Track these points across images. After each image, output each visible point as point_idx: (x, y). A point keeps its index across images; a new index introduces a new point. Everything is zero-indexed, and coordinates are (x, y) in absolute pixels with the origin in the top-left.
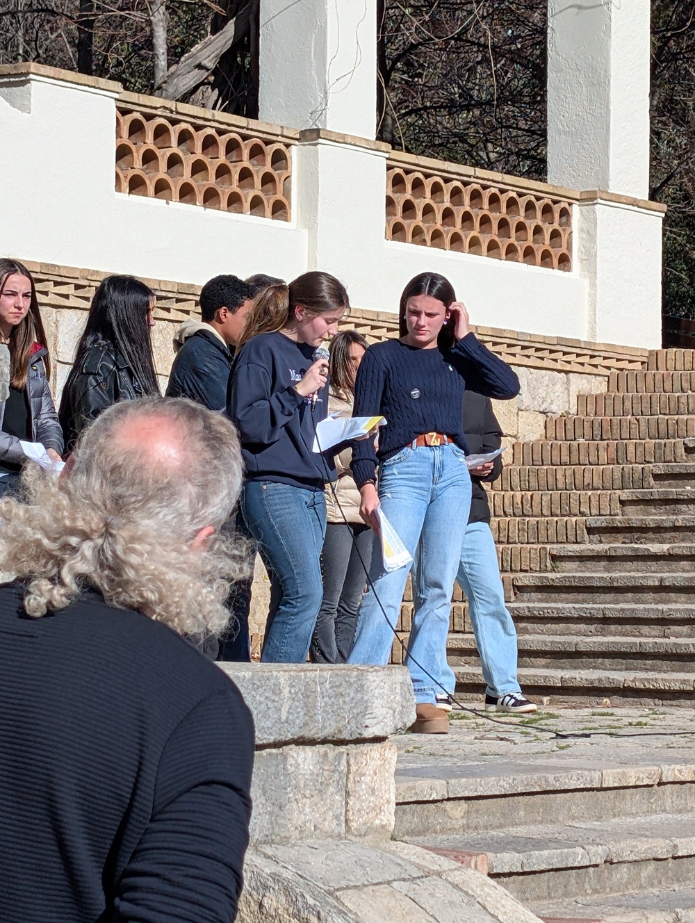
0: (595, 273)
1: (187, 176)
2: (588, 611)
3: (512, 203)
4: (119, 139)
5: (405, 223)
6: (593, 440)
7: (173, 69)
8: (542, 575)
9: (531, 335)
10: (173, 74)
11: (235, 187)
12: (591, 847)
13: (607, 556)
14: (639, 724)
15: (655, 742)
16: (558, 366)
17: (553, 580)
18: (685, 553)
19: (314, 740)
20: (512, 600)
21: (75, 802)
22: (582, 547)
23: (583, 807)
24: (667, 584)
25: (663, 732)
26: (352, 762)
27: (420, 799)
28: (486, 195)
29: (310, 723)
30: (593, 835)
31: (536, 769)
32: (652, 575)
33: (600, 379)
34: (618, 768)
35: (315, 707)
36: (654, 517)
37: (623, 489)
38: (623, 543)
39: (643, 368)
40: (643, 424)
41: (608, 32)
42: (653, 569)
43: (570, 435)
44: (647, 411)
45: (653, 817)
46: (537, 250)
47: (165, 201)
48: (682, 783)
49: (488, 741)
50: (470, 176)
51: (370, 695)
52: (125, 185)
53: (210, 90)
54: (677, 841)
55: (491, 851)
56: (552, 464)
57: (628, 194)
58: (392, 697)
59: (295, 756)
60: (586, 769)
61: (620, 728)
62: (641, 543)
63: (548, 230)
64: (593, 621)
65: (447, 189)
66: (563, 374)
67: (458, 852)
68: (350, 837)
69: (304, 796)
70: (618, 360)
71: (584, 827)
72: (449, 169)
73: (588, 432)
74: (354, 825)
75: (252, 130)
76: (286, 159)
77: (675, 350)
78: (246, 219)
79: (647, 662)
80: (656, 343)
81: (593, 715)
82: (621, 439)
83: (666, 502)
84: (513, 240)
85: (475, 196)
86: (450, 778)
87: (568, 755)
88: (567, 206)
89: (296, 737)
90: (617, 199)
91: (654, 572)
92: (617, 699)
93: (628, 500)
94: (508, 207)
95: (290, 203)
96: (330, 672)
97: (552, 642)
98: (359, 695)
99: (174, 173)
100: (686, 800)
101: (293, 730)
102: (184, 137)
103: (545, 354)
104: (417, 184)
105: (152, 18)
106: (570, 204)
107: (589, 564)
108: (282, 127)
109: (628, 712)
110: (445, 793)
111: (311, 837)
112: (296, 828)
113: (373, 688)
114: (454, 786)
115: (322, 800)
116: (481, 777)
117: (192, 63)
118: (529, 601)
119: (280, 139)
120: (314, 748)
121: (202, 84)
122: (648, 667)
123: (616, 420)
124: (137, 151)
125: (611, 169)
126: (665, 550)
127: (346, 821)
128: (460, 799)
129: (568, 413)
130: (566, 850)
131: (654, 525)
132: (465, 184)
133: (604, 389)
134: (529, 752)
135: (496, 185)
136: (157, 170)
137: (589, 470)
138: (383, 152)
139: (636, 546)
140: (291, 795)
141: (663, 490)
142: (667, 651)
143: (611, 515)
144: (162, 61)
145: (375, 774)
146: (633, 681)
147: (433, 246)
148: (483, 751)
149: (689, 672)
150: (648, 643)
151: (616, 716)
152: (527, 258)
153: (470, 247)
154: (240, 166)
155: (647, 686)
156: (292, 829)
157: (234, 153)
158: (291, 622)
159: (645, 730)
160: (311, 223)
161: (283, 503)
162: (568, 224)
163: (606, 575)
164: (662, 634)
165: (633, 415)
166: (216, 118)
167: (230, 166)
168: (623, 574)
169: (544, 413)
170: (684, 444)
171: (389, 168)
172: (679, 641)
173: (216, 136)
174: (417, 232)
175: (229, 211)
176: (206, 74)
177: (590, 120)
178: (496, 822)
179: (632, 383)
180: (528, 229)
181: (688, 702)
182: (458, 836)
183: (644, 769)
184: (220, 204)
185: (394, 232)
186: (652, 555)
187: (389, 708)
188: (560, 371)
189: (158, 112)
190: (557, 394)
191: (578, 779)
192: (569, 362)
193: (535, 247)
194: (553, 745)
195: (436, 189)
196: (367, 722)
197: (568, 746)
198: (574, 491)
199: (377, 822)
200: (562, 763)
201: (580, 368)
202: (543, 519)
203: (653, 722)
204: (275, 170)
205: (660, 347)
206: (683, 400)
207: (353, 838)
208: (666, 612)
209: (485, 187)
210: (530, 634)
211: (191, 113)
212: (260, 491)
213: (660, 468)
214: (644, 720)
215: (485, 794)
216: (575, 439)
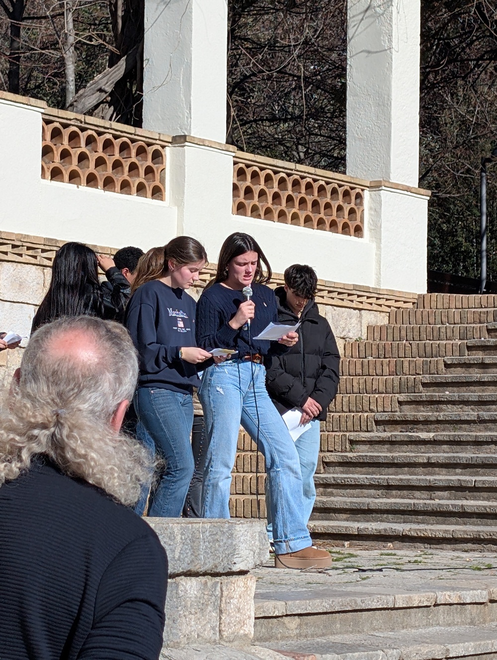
0: (380, 239)
1: (92, 168)
2: (377, 480)
3: (321, 189)
4: (44, 142)
5: (246, 202)
6: (379, 358)
7: (81, 92)
8: (343, 454)
9: (335, 283)
10: (81, 95)
11: (126, 176)
12: (388, 650)
13: (389, 441)
14: (416, 562)
15: (430, 575)
16: (354, 305)
17: (351, 458)
18: (445, 439)
19: (198, 573)
20: (322, 472)
21: (40, 617)
22: (372, 434)
23: (381, 621)
24: (433, 461)
25: (433, 567)
26: (224, 589)
27: (267, 615)
28: (303, 183)
29: (195, 560)
30: (390, 642)
31: (348, 594)
32: (423, 455)
33: (383, 314)
34: (407, 593)
35: (199, 549)
36: (423, 413)
37: (400, 393)
38: (401, 432)
39: (414, 307)
40: (414, 347)
41: (390, 69)
42: (422, 450)
43: (362, 354)
44: (417, 338)
45: (431, 629)
46: (339, 222)
47: (76, 186)
48: (451, 604)
49: (311, 574)
50: (292, 170)
51: (237, 541)
52: (48, 174)
53: (107, 107)
54: (449, 646)
55: (318, 653)
56: (349, 375)
57: (404, 183)
58: (253, 542)
59: (185, 584)
60: (383, 594)
61: (402, 564)
62: (414, 432)
63: (347, 208)
64: (381, 488)
65: (276, 178)
66: (357, 311)
67: (294, 653)
68: (222, 643)
69: (191, 613)
70: (396, 301)
71: (382, 636)
72: (278, 165)
73: (375, 352)
74: (225, 634)
75: (138, 135)
76: (162, 156)
77: (436, 294)
78: (134, 199)
79: (419, 517)
80: (423, 289)
81: (381, 555)
82: (399, 357)
83: (431, 402)
84: (322, 215)
85: (296, 183)
86: (288, 601)
87: (369, 584)
88: (361, 192)
89: (185, 571)
90: (396, 187)
91: (423, 453)
92: (398, 544)
93: (404, 401)
94: (319, 191)
95: (164, 188)
96: (209, 524)
97: (351, 503)
98: (230, 541)
99: (83, 166)
100: (453, 617)
101: (183, 566)
102: (90, 140)
103: (345, 296)
104: (255, 175)
105: (64, 55)
106: (363, 190)
107: (376, 447)
108: (159, 134)
109: (406, 553)
110: (284, 611)
111: (195, 642)
112: (185, 636)
113: (239, 535)
114: (291, 606)
115: (203, 616)
116: (310, 599)
117: (95, 87)
118: (334, 473)
119: (158, 142)
120: (197, 578)
121: (102, 102)
122: (419, 521)
123: (395, 344)
124: (57, 150)
125: (391, 165)
126: (431, 437)
127: (220, 631)
128: (295, 615)
129: (360, 338)
130: (371, 652)
131: (423, 419)
132: (289, 175)
133: (386, 322)
134: (340, 581)
135: (310, 176)
136: (71, 163)
137: (376, 379)
138: (231, 152)
139: (410, 434)
140: (181, 612)
141: (429, 394)
142: (433, 510)
143: (392, 412)
144: (71, 87)
145: (240, 597)
146: (409, 531)
147: (266, 219)
148: (309, 581)
149: (448, 524)
150: (420, 504)
151: (398, 556)
152: (332, 228)
153: (292, 220)
154: (129, 161)
155: (419, 534)
156: (182, 636)
157: (125, 152)
158: (171, 487)
159: (420, 566)
160: (179, 202)
161: (165, 403)
162: (361, 204)
163: (389, 455)
164: (429, 497)
165: (407, 340)
166: (113, 127)
167: (123, 161)
168: (401, 454)
169: (344, 338)
170: (444, 361)
171: (235, 163)
172: (442, 502)
173: (113, 140)
174: (255, 209)
175: (121, 193)
176: (105, 96)
177: (377, 130)
178: (320, 632)
179: (406, 318)
180: (333, 207)
181: (449, 546)
182: (293, 642)
183: (424, 594)
184: (115, 188)
185: (238, 209)
186: (422, 441)
187: (251, 550)
188: (355, 309)
189: (72, 122)
190: (353, 325)
191: (378, 601)
192: (361, 302)
193: (338, 220)
194: (357, 576)
195: (268, 178)
196: (235, 560)
197: (368, 578)
198: (366, 394)
199: (242, 632)
200: (366, 589)
201: (369, 307)
202: (343, 414)
203: (425, 561)
204: (154, 164)
205: (426, 292)
206: (443, 330)
207: (225, 644)
208: (433, 481)
209: (302, 178)
210: (335, 496)
211: (95, 123)
212: (149, 394)
213: (427, 378)
214: (419, 559)
215: (313, 612)
216: (366, 357)
